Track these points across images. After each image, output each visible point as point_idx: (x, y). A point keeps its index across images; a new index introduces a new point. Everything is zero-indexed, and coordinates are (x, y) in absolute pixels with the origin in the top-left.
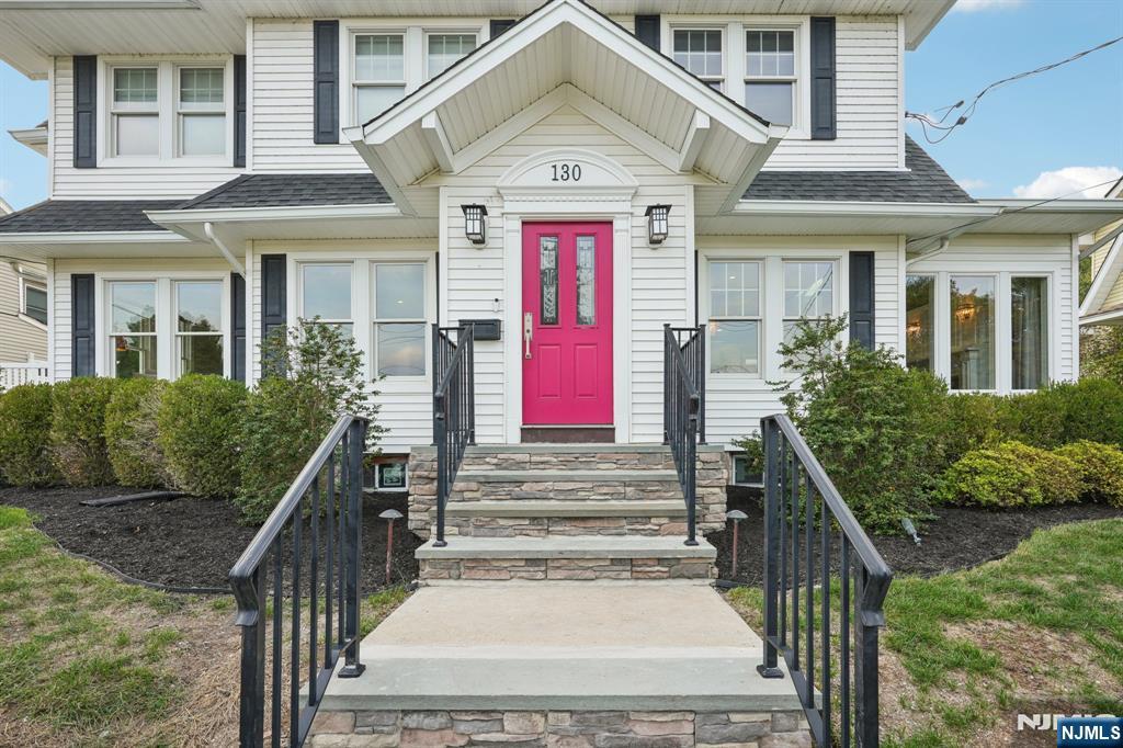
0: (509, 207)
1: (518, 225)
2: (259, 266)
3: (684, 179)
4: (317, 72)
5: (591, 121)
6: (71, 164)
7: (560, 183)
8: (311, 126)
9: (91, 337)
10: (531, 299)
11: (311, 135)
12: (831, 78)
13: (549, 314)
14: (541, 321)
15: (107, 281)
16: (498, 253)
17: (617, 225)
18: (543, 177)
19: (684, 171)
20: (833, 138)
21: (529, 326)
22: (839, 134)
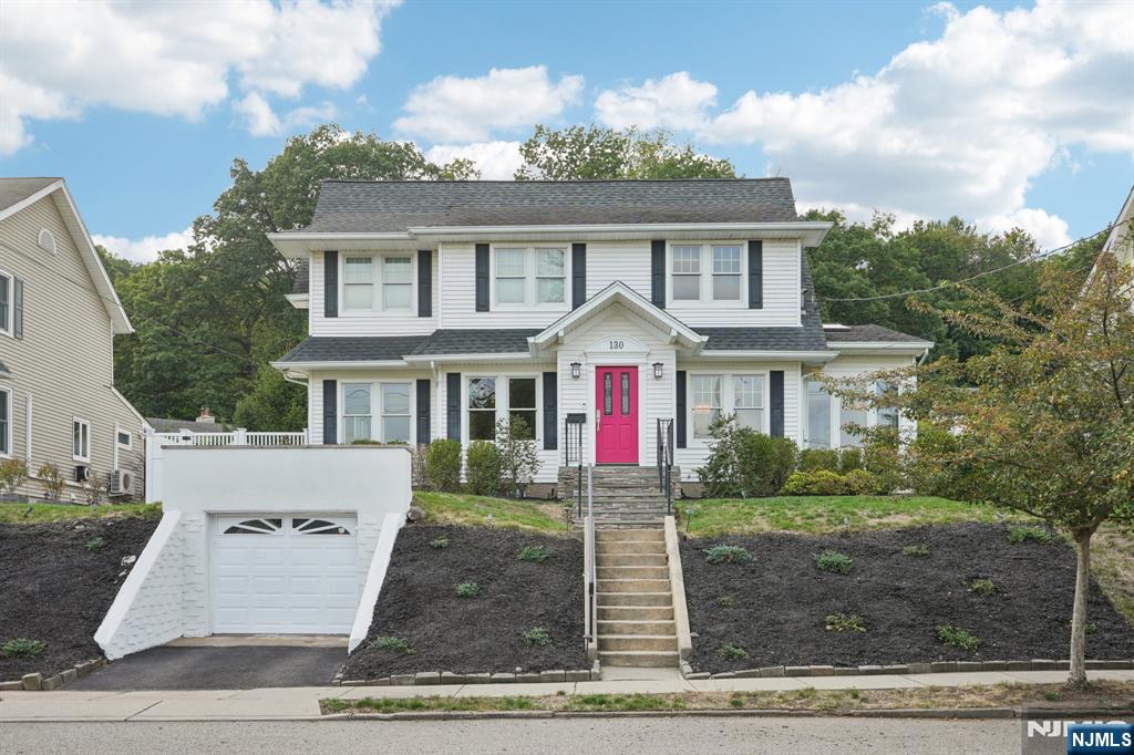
0: (590, 361)
1: (593, 369)
2: (445, 380)
3: (672, 347)
4: (477, 272)
5: (628, 320)
6: (323, 315)
7: (614, 350)
8: (474, 302)
9: (334, 417)
10: (600, 404)
11: (474, 307)
12: (760, 275)
13: (608, 411)
14: (604, 414)
15: (343, 384)
16: (584, 382)
17: (640, 369)
18: (606, 347)
19: (671, 343)
20: (761, 307)
21: (599, 416)
22: (764, 305)
